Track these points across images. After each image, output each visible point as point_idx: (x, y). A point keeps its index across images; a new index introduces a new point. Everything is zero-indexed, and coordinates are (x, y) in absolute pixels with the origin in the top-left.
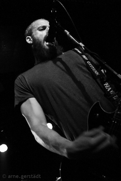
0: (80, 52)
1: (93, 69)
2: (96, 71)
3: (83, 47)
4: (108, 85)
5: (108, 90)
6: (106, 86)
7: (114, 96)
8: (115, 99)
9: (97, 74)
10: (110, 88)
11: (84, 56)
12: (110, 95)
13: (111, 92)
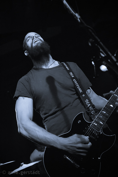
0: (68, 69)
1: (78, 86)
3: (79, 18)
4: (88, 102)
5: (88, 106)
6: (86, 102)
7: (92, 111)
8: (93, 113)
9: (81, 91)
10: (90, 105)
11: (71, 73)
12: (89, 110)
13: (90, 107)
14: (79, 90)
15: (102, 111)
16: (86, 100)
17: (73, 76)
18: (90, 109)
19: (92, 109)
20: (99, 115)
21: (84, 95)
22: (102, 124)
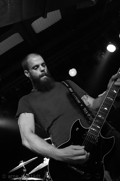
0: (68, 86)
5: (86, 113)
8: (90, 119)
11: (70, 89)
14: (78, 101)
15: (97, 116)
16: (84, 109)
17: (72, 91)
19: (90, 115)
20: (96, 119)
21: (82, 105)
22: (100, 128)
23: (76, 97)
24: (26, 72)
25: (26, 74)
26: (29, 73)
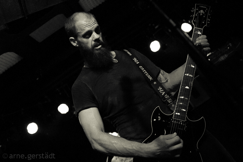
0: (131, 55)
1: (146, 73)
2: (149, 76)
4: (162, 90)
6: (160, 90)
7: (168, 100)
8: (170, 102)
9: (151, 78)
10: (164, 93)
11: (135, 59)
12: (165, 99)
13: (166, 95)
14: (149, 78)
15: (179, 97)
16: (159, 88)
17: (138, 63)
18: (166, 97)
19: (168, 97)
20: (178, 102)
21: (155, 83)
22: (185, 110)
23: (145, 72)
24: (72, 40)
25: (72, 43)
26: (76, 42)
